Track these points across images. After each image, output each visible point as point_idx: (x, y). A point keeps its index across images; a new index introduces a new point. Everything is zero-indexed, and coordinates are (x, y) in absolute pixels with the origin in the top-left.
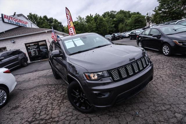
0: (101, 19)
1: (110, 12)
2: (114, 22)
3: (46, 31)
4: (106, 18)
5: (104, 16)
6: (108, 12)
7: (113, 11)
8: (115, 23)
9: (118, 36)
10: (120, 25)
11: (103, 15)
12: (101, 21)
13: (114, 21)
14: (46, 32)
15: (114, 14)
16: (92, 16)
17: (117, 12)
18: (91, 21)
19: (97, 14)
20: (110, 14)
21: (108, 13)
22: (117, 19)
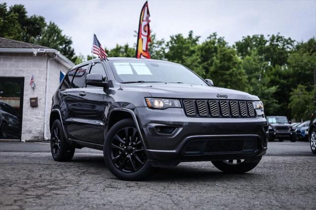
0: (227, 58)
1: (267, 38)
2: (277, 78)
3: (35, 51)
4: (247, 57)
5: (243, 47)
6: (262, 36)
7: (279, 38)
8: (282, 81)
9: (278, 128)
10: (297, 91)
11: (237, 44)
12: (226, 64)
13: (279, 74)
14: (35, 53)
15: (283, 49)
16: (197, 40)
17: (295, 44)
18: (186, 55)
19: (215, 35)
20: (268, 44)
21: (261, 41)
22: (291, 70)
